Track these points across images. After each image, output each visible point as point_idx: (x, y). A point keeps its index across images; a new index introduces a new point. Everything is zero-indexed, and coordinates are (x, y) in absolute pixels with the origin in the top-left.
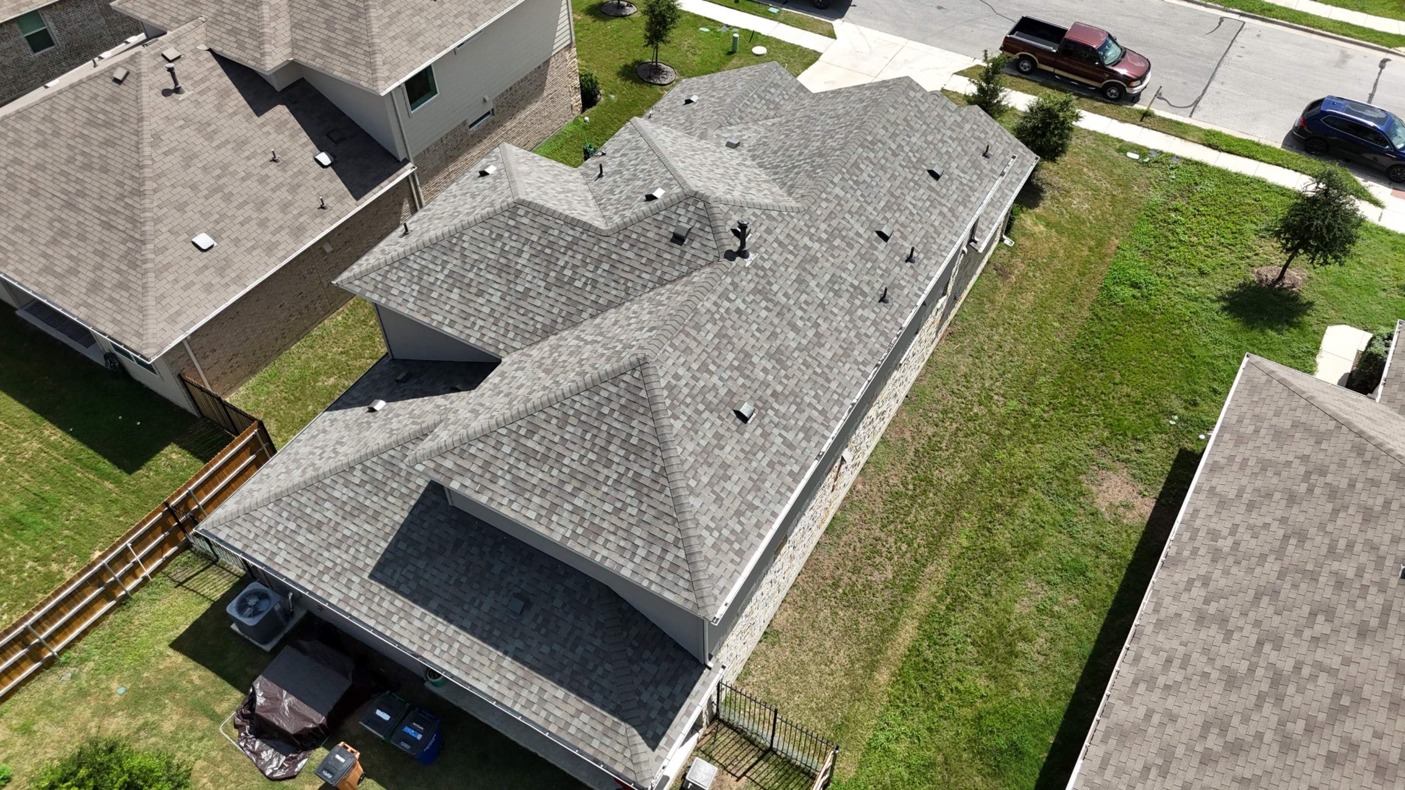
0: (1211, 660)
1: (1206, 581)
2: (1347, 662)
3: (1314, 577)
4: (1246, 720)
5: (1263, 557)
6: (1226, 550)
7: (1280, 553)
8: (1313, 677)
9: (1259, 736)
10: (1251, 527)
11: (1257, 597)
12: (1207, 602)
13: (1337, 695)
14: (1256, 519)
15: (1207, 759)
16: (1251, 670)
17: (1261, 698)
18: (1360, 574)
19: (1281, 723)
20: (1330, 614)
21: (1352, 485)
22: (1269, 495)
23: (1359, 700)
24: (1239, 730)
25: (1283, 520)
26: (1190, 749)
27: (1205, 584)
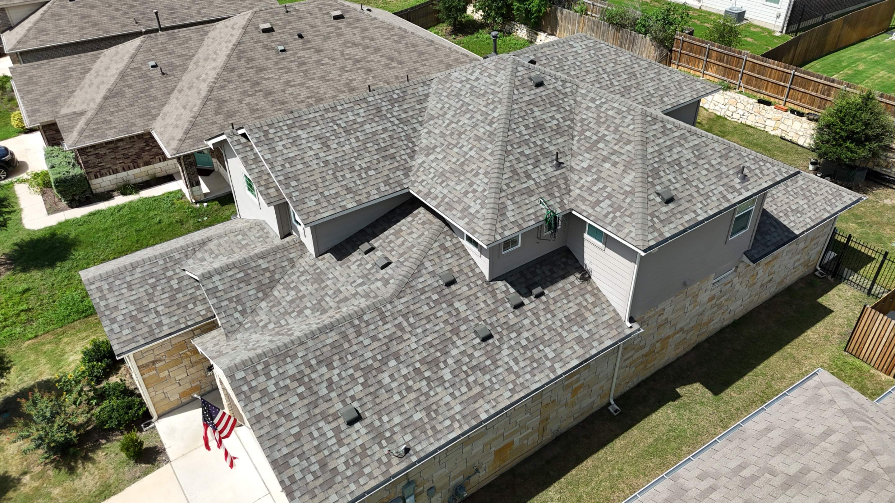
0: (367, 79)
1: (334, 97)
2: (335, 50)
3: (304, 72)
4: (379, 62)
5: (307, 88)
6: (314, 99)
7: (301, 84)
8: (348, 54)
9: (381, 56)
10: (295, 98)
11: (329, 80)
12: (344, 92)
13: (349, 47)
14: (290, 98)
15: (401, 63)
16: (360, 68)
17: (368, 62)
18: (294, 61)
19: (372, 54)
20: (318, 62)
21: (247, 81)
22: (273, 101)
23: (346, 42)
24: (384, 61)
25: (284, 91)
26: (402, 68)
27: (336, 96)
